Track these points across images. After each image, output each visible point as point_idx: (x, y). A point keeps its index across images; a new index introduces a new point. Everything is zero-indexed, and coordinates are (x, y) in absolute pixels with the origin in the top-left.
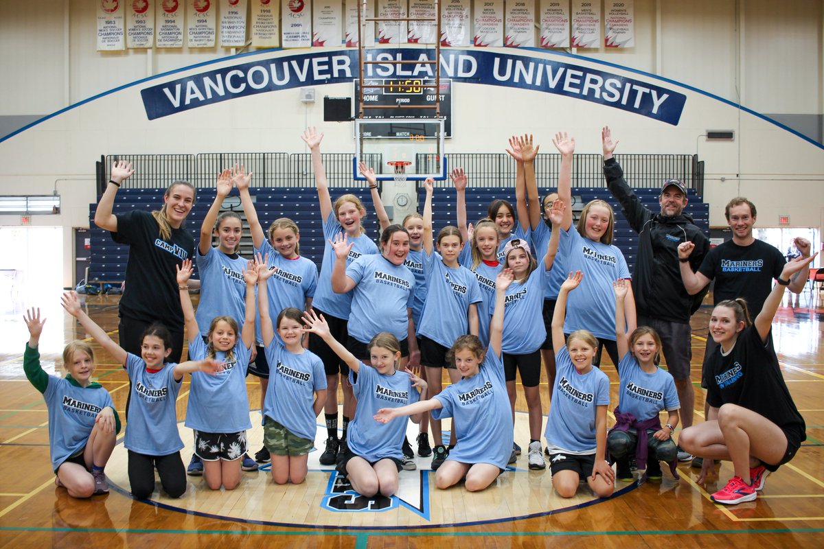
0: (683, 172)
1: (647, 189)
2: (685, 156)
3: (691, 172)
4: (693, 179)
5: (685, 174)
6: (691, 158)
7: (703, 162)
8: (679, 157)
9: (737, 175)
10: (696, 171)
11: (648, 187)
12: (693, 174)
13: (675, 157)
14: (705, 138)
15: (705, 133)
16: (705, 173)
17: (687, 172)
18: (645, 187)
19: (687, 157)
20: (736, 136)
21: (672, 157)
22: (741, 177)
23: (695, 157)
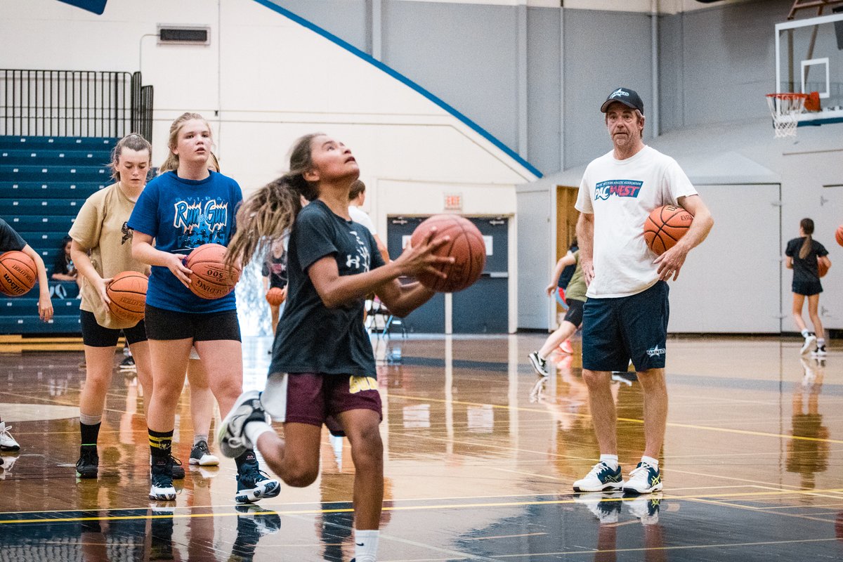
0: (113, 106)
1: (45, 138)
2: (117, 73)
3: (128, 105)
4: (132, 119)
5: (116, 109)
6: (128, 78)
7: (152, 87)
8: (106, 76)
9: (217, 112)
10: (137, 104)
11: (48, 134)
12: (132, 109)
13: (99, 77)
14: (156, 39)
15: (156, 31)
16: (154, 107)
17: (120, 106)
18: (40, 134)
19: (120, 77)
20: (212, 36)
21: (92, 76)
22: (222, 115)
23: (137, 77)
